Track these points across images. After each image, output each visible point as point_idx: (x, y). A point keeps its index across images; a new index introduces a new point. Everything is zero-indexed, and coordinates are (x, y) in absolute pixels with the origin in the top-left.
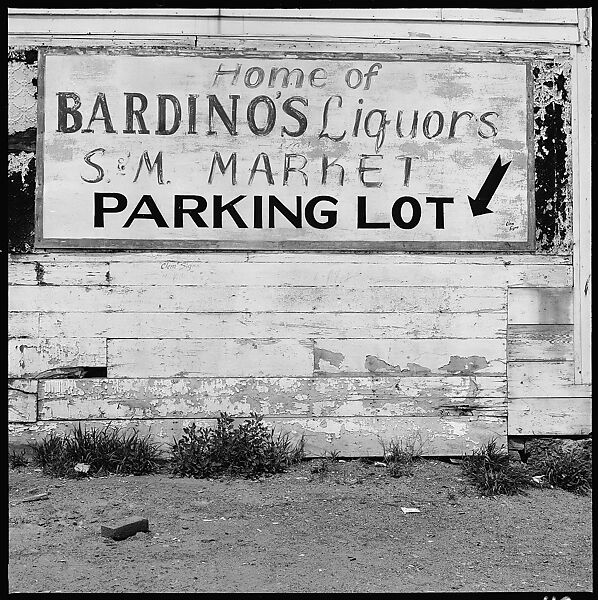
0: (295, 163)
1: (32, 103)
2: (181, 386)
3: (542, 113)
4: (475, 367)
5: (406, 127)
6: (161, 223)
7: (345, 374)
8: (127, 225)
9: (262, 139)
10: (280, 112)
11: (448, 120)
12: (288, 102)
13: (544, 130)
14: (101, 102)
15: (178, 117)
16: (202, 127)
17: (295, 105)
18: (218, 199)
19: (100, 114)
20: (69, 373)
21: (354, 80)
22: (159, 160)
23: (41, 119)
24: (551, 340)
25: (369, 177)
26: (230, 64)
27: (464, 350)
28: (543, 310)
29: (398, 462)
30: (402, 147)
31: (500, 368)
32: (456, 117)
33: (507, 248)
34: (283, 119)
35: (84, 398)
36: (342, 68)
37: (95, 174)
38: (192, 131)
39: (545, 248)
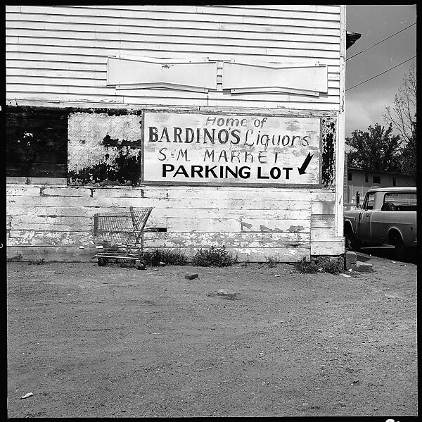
0: (235, 154)
1: (140, 130)
2: (193, 236)
3: (325, 137)
4: (299, 230)
5: (276, 142)
6: (187, 176)
7: (252, 232)
8: (174, 176)
9: (223, 145)
10: (230, 135)
11: (291, 139)
12: (233, 131)
13: (326, 143)
14: (165, 130)
15: (193, 136)
16: (201, 140)
17: (235, 133)
18: (207, 167)
19: (165, 135)
20: (153, 230)
21: (257, 124)
22: (186, 152)
23: (143, 136)
24: (326, 220)
25: (262, 159)
26: (212, 117)
27: (295, 224)
28: (324, 209)
29: (271, 263)
30: (274, 149)
31: (308, 230)
32: (294, 138)
33: (312, 187)
34: (231, 138)
35: (158, 239)
36: (253, 119)
37: (163, 157)
38: (198, 142)
39: (325, 186)
